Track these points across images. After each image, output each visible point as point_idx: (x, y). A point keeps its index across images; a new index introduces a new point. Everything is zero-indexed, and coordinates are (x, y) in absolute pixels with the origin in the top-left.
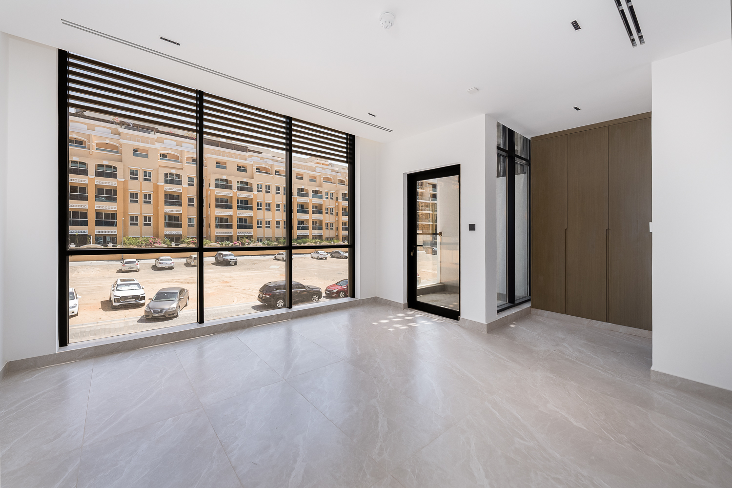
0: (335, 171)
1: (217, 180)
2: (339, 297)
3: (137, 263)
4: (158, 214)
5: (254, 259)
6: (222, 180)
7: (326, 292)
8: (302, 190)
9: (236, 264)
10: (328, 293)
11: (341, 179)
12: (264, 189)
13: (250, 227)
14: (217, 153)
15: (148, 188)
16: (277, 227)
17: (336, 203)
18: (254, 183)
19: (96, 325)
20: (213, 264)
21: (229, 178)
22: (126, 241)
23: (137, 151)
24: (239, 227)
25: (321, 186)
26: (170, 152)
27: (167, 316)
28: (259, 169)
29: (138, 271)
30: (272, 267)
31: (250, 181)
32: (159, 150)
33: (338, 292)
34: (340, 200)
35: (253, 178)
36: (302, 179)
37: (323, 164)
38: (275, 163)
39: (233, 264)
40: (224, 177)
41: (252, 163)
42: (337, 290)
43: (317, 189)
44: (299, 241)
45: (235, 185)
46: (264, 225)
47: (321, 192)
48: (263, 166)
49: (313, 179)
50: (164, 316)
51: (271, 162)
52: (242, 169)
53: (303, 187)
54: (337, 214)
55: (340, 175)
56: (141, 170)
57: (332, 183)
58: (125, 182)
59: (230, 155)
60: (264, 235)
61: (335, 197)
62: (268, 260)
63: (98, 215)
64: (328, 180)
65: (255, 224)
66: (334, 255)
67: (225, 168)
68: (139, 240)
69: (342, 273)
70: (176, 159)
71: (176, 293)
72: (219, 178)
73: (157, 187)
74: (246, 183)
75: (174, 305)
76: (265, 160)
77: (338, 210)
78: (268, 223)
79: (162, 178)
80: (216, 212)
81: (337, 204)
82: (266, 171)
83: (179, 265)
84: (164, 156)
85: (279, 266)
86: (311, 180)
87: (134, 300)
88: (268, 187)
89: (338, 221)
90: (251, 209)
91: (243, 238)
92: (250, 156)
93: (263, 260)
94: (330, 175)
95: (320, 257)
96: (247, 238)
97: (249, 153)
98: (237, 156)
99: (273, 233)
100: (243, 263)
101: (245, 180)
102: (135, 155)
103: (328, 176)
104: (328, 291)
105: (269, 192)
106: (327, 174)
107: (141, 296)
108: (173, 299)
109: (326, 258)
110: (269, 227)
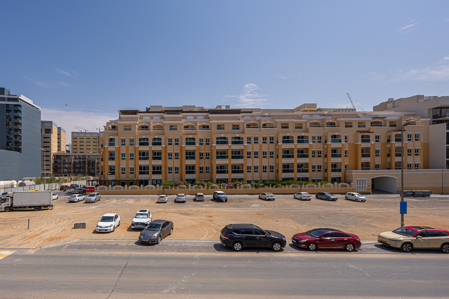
0: (324, 115)
1: (217, 138)
2: (307, 249)
3: (165, 197)
4: (182, 165)
5: (242, 197)
6: (221, 138)
7: (293, 240)
8: (288, 137)
9: (226, 201)
10: (295, 242)
11: (331, 121)
12: (253, 141)
13: (242, 172)
14: (219, 119)
15: (177, 149)
16: (264, 171)
17: (324, 145)
18: (245, 137)
19: (115, 241)
20: (211, 200)
21: (226, 136)
22: (165, 183)
23: (172, 127)
24: (233, 172)
25: (307, 131)
26: (189, 124)
27: (150, 243)
28: (249, 126)
29: (165, 202)
30: (254, 205)
31: (241, 136)
32: (183, 124)
33: (308, 243)
34: (329, 143)
35: (244, 133)
36: (287, 127)
37: (310, 111)
38: (263, 118)
39: (225, 201)
40: (222, 136)
41: (243, 121)
42: (305, 240)
43: (303, 134)
44: (284, 182)
45: (230, 140)
46: (253, 169)
47: (307, 137)
48: (252, 122)
49: (299, 127)
50: (148, 242)
51: (258, 118)
52: (236, 127)
53: (288, 135)
54: (326, 156)
55: (330, 117)
56: (173, 139)
57: (320, 127)
58: (166, 147)
59: (228, 118)
60: (253, 178)
61: (323, 140)
62: (253, 199)
63: (154, 168)
64: (315, 125)
65: (245, 169)
66: (319, 196)
67: (223, 129)
68: (171, 183)
69: (324, 217)
70: (193, 128)
71: (160, 225)
72: (219, 137)
73: (181, 148)
74: (239, 138)
75: (156, 235)
76: (255, 117)
77: (327, 152)
78: (256, 168)
79: (184, 141)
80: (217, 162)
81: (326, 146)
82: (255, 126)
83: (189, 199)
84: (186, 127)
85: (259, 205)
86: (296, 128)
87: (142, 225)
88: (256, 139)
89: (327, 163)
90: (242, 157)
91: (235, 180)
92: (243, 117)
93: (249, 199)
94: (317, 120)
95: (303, 198)
96: (238, 180)
97: (241, 114)
98: (232, 118)
99: (261, 176)
100: (232, 200)
101: (237, 135)
102: (171, 129)
103: (316, 121)
104: (295, 240)
105: (257, 143)
106: (314, 120)
107: (146, 223)
108: (158, 229)
109: (310, 200)
110: (257, 171)
